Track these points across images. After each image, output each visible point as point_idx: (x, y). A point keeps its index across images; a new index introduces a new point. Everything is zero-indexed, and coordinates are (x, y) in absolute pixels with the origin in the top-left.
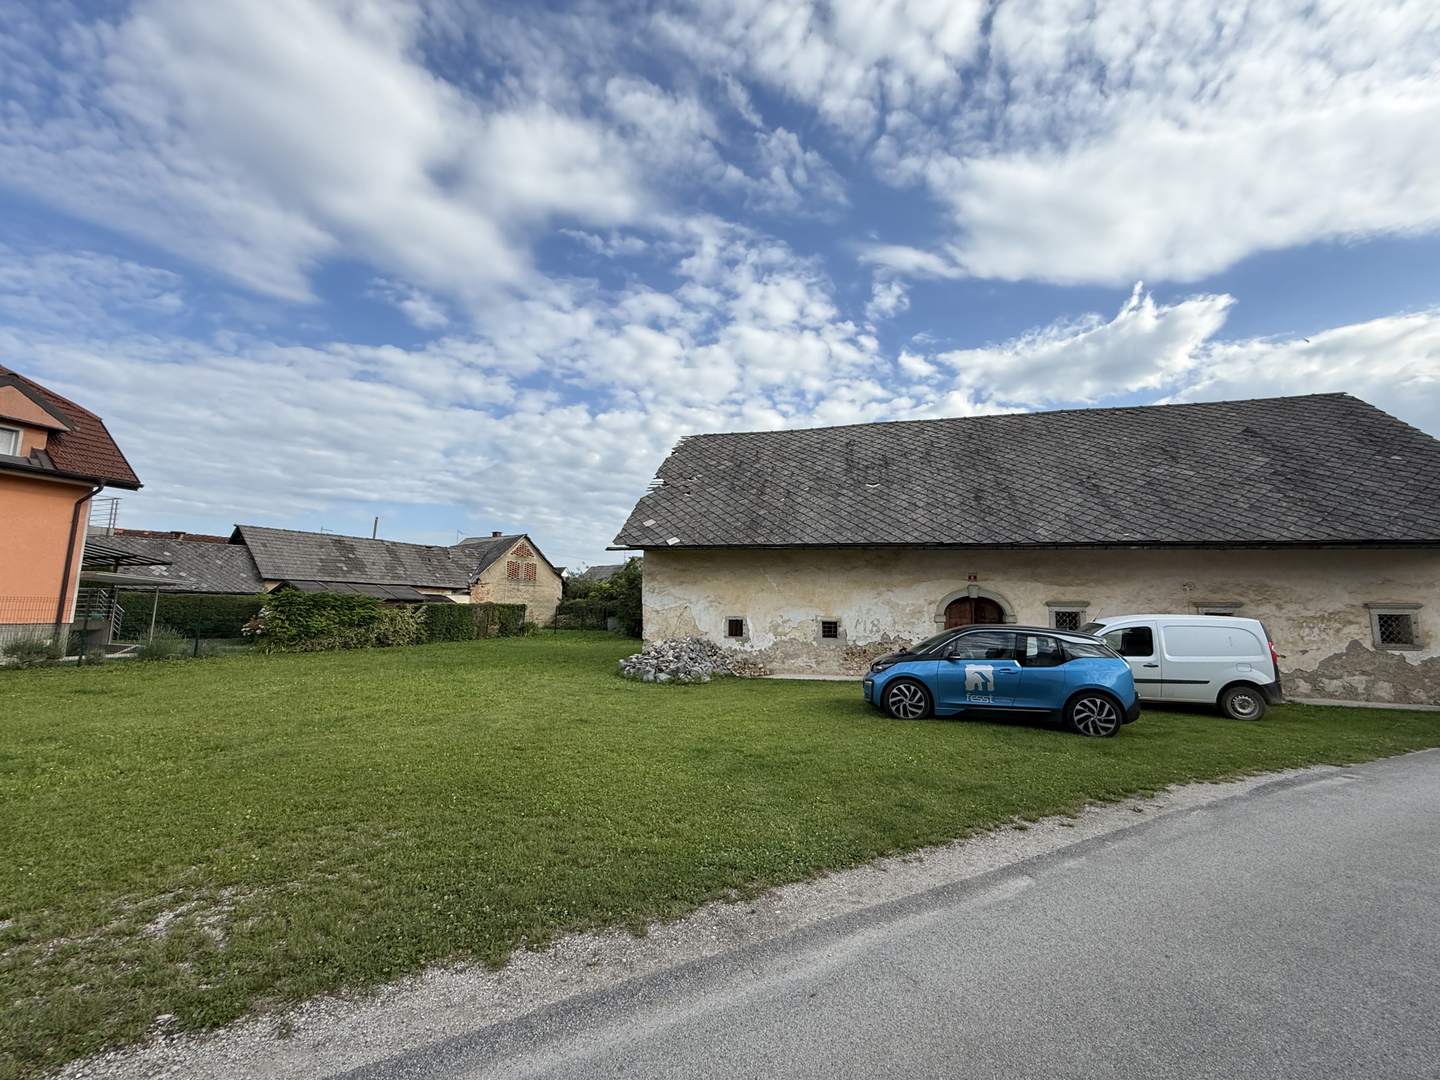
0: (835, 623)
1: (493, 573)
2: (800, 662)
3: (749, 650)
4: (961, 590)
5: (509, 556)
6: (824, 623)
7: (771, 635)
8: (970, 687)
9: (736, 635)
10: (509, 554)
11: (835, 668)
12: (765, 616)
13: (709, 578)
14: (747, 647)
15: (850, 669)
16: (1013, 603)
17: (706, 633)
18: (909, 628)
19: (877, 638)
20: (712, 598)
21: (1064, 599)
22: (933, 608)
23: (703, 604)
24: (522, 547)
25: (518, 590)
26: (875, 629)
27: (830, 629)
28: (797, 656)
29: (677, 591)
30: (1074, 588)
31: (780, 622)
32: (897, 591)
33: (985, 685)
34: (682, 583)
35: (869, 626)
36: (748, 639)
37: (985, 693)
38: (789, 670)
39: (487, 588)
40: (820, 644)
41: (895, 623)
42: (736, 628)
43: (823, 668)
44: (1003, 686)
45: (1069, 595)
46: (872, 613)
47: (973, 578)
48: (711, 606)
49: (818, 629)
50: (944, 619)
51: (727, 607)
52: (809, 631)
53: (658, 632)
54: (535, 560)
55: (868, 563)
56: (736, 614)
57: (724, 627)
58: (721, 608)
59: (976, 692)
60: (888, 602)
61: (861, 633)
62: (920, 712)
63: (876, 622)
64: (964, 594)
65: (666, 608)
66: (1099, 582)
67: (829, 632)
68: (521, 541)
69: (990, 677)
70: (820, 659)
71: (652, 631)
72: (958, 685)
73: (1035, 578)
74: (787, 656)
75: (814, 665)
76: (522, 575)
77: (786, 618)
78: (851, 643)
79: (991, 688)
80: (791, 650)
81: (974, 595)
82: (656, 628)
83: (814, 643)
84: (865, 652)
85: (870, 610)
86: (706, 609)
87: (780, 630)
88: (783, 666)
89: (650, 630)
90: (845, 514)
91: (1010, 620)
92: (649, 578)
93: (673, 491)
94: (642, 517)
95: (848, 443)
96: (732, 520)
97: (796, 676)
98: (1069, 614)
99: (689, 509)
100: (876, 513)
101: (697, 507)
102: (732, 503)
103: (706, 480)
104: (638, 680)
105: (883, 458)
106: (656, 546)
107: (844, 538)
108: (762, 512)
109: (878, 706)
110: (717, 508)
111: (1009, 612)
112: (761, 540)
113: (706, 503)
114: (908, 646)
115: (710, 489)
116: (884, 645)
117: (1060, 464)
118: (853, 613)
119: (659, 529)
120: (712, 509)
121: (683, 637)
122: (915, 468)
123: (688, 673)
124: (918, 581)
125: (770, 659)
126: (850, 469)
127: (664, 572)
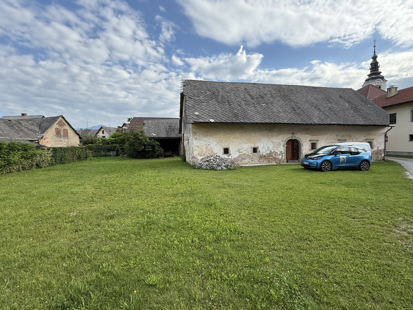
0: (256, 148)
1: (49, 133)
2: (246, 161)
3: (231, 158)
4: (290, 137)
5: (55, 126)
6: (253, 148)
7: (238, 152)
8: (341, 162)
9: (226, 153)
10: (55, 125)
11: (257, 162)
12: (236, 146)
13: (216, 134)
14: (230, 157)
15: (261, 162)
16: (302, 140)
17: (216, 153)
18: (277, 149)
19: (268, 152)
20: (218, 141)
21: (313, 139)
22: (283, 142)
23: (215, 143)
24: (61, 121)
25: (61, 141)
26: (268, 149)
27: (255, 150)
28: (245, 159)
29: (205, 139)
30: (315, 136)
31: (240, 148)
32: (274, 138)
33: (344, 161)
34: (207, 136)
35: (266, 149)
36: (230, 155)
37: (344, 163)
38: (243, 164)
39: (47, 140)
40: (252, 155)
41: (273, 147)
42: (226, 151)
43: (253, 162)
44: (348, 160)
45: (314, 138)
46: (267, 144)
47: (293, 134)
48: (218, 144)
49: (252, 150)
50: (286, 146)
51: (223, 144)
52: (249, 151)
53: (199, 154)
54: (67, 127)
55: (266, 129)
56: (226, 146)
57: (222, 151)
58: (221, 144)
59: (342, 163)
60: (272, 141)
61: (264, 151)
62: (329, 169)
63: (268, 147)
64: (291, 138)
65: (201, 145)
66: (321, 134)
67: (254, 151)
68: (60, 118)
69: (345, 159)
70: (252, 159)
71: (196, 153)
72: (338, 161)
73: (307, 134)
74: (243, 159)
75: (251, 161)
76: (62, 134)
77: (242, 147)
78: (261, 154)
79: (345, 162)
80: (244, 157)
81: (293, 139)
82: (198, 152)
83: (251, 155)
84: (265, 156)
85: (266, 144)
86: (216, 145)
87: (240, 151)
88: (241, 162)
89: (195, 153)
90: (262, 113)
91: (301, 145)
92: (194, 134)
93: (197, 101)
94: (192, 111)
95: (245, 89)
96: (227, 114)
97: (247, 165)
98: (314, 143)
99: (209, 109)
100: (271, 113)
101: (211, 108)
102: (223, 107)
103: (206, 98)
104: (216, 170)
105: (260, 95)
106: (207, 122)
107: (267, 121)
108: (236, 111)
109: (318, 169)
110: (219, 109)
111: (301, 143)
112: (242, 121)
113: (213, 107)
114: (276, 154)
115: (211, 102)
116: (270, 154)
117: (307, 102)
118: (262, 145)
119: (203, 116)
120: (217, 109)
121: (208, 155)
122: (271, 99)
123: (231, 166)
124: (280, 135)
125: (237, 161)
126: (252, 98)
127: (200, 132)
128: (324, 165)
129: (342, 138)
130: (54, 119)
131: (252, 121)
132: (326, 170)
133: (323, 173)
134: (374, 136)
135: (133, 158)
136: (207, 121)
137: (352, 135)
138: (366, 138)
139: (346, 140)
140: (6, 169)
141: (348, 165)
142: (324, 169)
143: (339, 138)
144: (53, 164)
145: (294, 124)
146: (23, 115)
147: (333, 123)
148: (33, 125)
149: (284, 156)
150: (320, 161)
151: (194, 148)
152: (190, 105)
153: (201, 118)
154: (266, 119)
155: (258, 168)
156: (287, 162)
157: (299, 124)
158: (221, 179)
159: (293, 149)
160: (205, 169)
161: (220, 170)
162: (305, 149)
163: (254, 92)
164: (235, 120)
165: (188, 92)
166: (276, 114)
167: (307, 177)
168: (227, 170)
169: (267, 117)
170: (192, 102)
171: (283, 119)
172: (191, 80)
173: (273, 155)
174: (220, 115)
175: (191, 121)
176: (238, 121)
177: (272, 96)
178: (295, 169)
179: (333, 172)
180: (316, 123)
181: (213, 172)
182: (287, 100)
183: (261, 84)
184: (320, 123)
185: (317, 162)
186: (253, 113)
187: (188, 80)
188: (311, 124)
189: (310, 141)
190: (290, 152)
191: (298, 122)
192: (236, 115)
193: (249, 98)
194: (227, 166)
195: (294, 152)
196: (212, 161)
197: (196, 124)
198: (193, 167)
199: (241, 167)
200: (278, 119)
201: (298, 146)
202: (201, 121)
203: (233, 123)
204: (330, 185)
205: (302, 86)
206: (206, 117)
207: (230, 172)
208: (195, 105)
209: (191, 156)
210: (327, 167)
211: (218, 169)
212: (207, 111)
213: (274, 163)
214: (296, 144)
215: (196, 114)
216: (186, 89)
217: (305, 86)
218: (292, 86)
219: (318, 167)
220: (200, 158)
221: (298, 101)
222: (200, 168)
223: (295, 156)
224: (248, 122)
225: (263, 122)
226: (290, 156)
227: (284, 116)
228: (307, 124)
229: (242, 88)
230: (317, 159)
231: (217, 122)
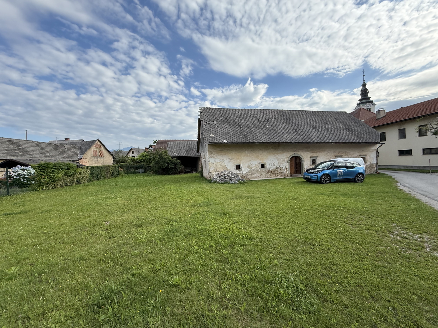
0: (264, 164)
1: (88, 154)
2: (255, 175)
4: (293, 154)
5: (93, 148)
6: (261, 164)
7: (248, 168)
8: (338, 175)
9: (238, 169)
11: (265, 176)
12: (246, 163)
13: (230, 153)
14: (241, 172)
15: (268, 176)
16: (304, 157)
17: (229, 169)
18: (282, 164)
19: (275, 167)
20: (231, 159)
21: (314, 156)
22: (287, 159)
23: (228, 160)
24: (98, 144)
26: (274, 165)
27: (263, 166)
28: (254, 174)
29: (220, 157)
30: (315, 153)
31: (250, 165)
32: (279, 155)
33: (341, 174)
34: (221, 154)
36: (241, 170)
37: (341, 176)
38: (253, 178)
39: (86, 160)
40: (260, 170)
41: (279, 163)
42: (238, 167)
43: (262, 176)
44: (345, 174)
46: (273, 161)
47: (295, 151)
48: (230, 161)
49: (260, 166)
50: (290, 162)
51: (235, 161)
52: (258, 167)
53: (214, 170)
54: (103, 149)
55: (272, 148)
56: (238, 163)
57: (234, 167)
58: (233, 161)
59: (339, 176)
60: (277, 158)
61: (271, 166)
63: (274, 163)
65: (216, 162)
66: (320, 152)
67: (262, 167)
68: (97, 142)
69: (342, 172)
70: (261, 174)
72: (336, 174)
73: (308, 151)
74: (252, 174)
75: (259, 176)
76: (98, 155)
77: (252, 164)
78: (268, 169)
79: (342, 175)
80: (253, 172)
81: (296, 156)
84: (271, 171)
87: (250, 167)
88: (251, 177)
89: (211, 169)
90: (268, 134)
91: (303, 161)
92: (210, 153)
93: (212, 125)
94: (208, 133)
95: (253, 114)
96: (238, 135)
97: (256, 179)
98: (314, 159)
99: (222, 132)
100: (276, 134)
101: (224, 131)
102: (234, 130)
103: (220, 122)
104: (229, 184)
105: (266, 119)
106: (221, 143)
107: (273, 141)
108: (245, 133)
109: (319, 181)
110: (231, 131)
111: (303, 159)
112: (251, 141)
113: (226, 130)
114: (282, 169)
115: (224, 125)
116: (276, 169)
117: (307, 123)
118: (269, 161)
119: (217, 138)
120: (229, 132)
121: (222, 171)
122: (276, 122)
123: (242, 180)
124: (283, 152)
125: (248, 175)
126: (259, 122)
127: (215, 151)
128: (323, 178)
129: (339, 155)
130: (92, 142)
131: (259, 141)
132: (325, 183)
133: (323, 185)
134: (367, 152)
135: (158, 174)
136: (221, 141)
137: (348, 151)
138: (360, 154)
139: (342, 156)
140: (51, 185)
141: (345, 177)
142: (324, 182)
143: (336, 154)
144: (90, 181)
145: (296, 143)
146: (66, 139)
147: (330, 141)
148: (74, 147)
149: (288, 171)
150: (319, 175)
151: (210, 165)
152: (206, 129)
153: (215, 139)
154: (272, 139)
155: (266, 182)
156: (291, 176)
157: (300, 143)
158: (233, 191)
159: (296, 164)
160: (220, 183)
161: (232, 184)
162: (307, 164)
163: (261, 116)
164: (245, 140)
165: (204, 117)
166: (280, 135)
167: (309, 189)
168: (239, 183)
169: (272, 138)
170: (208, 126)
171: (287, 139)
172: (206, 108)
173: (279, 170)
174: (232, 136)
175: (208, 142)
176: (248, 142)
177: (276, 119)
178: (298, 182)
179: (332, 184)
180: (315, 141)
181: (227, 185)
182: (289, 123)
183: (267, 110)
184: (319, 141)
185: (317, 176)
186: (260, 134)
187: (204, 108)
188: (311, 143)
189: (310, 157)
190: (294, 167)
191: (299, 141)
192: (245, 136)
193: (256, 122)
194: (239, 180)
195: (296, 167)
196: (226, 176)
197: (211, 144)
198: (210, 181)
199: (251, 180)
200: (282, 139)
201: (300, 162)
202: (216, 141)
203: (243, 143)
204: (330, 195)
205: (302, 111)
206: (220, 139)
207: (241, 185)
208: (211, 129)
209: (207, 172)
210: (326, 180)
211: (231, 182)
212: (221, 133)
213: (279, 177)
214: (298, 160)
215: (211, 136)
216: (203, 115)
217: (304, 111)
218: (293, 110)
219: (319, 180)
220: (215, 173)
221: (299, 124)
222: (215, 182)
223: (298, 170)
224: (256, 142)
225: (269, 142)
226: (293, 170)
227: (287, 136)
228: (308, 143)
229: (251, 113)
230: (317, 173)
231: (230, 143)
